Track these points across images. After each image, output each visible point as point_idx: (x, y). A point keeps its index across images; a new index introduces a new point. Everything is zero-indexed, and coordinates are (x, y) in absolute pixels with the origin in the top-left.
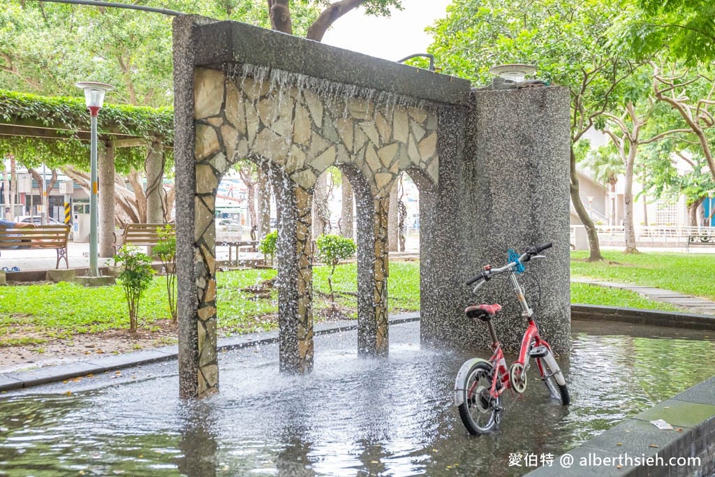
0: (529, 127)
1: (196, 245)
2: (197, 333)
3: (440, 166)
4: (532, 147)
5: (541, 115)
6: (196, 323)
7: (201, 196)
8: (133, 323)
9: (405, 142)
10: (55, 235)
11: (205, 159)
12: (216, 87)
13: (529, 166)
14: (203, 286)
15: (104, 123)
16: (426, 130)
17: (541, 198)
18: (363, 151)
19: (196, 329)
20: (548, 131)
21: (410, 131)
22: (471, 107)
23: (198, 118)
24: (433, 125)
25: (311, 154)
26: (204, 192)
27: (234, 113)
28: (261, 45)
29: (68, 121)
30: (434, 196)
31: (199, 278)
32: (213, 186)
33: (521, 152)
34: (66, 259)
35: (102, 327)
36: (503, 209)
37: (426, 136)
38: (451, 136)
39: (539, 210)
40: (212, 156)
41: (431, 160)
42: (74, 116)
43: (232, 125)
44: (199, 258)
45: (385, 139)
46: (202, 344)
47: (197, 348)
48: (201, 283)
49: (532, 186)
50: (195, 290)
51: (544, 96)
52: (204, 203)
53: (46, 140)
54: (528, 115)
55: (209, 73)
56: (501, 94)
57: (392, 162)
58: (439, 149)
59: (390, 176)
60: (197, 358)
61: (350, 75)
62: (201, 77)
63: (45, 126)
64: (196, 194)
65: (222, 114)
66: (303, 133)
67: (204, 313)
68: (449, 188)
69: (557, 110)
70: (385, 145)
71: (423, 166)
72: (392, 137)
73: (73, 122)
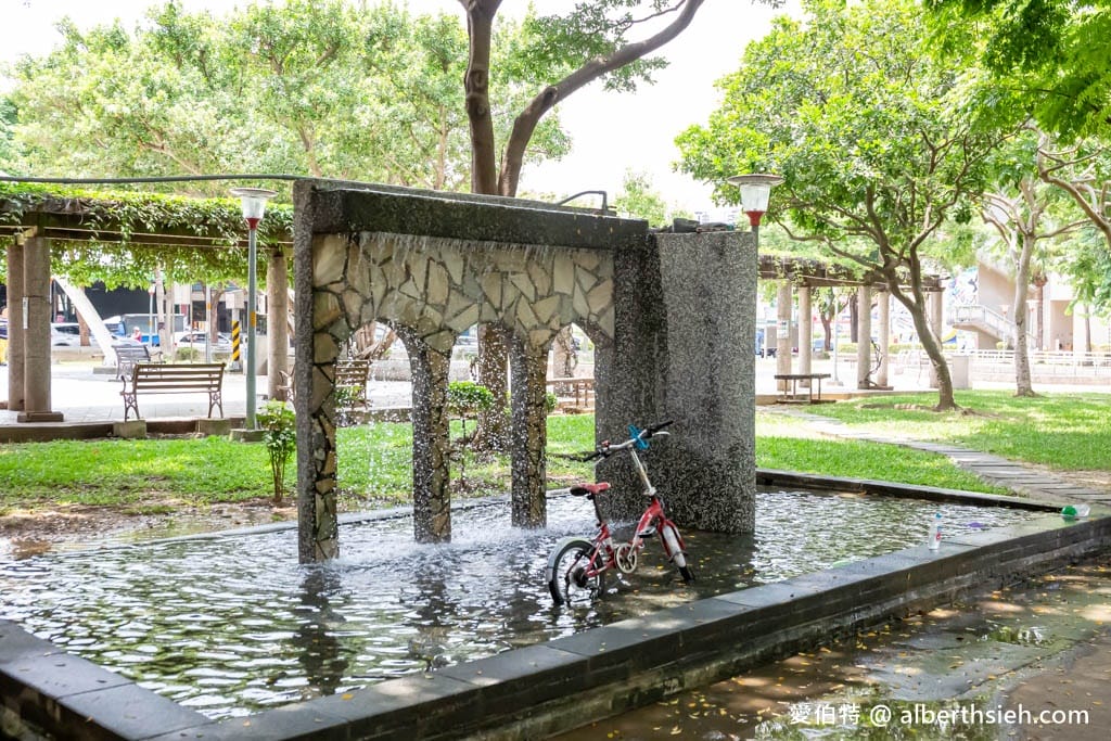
0: (708, 277)
1: (315, 416)
2: (315, 506)
3: (616, 317)
4: (710, 299)
5: (720, 264)
6: (314, 496)
7: (319, 366)
8: (277, 490)
9: (569, 293)
10: (207, 376)
11: (325, 326)
12: (336, 253)
13: (708, 321)
14: (322, 457)
15: (270, 230)
16: (597, 277)
17: (720, 358)
18: (513, 308)
19: (314, 502)
20: (728, 282)
21: (577, 280)
22: (649, 252)
23: (317, 285)
24: (607, 270)
25: (449, 313)
26: (324, 361)
27: (356, 277)
28: (379, 211)
29: (225, 229)
30: (610, 352)
31: (317, 449)
32: (333, 354)
33: (699, 306)
34: (220, 406)
35: (246, 495)
36: (681, 369)
37: (596, 285)
38: (628, 284)
39: (717, 371)
40: (332, 323)
41: (603, 311)
42: (234, 222)
43: (354, 290)
44: (319, 430)
45: (543, 290)
46: (320, 517)
47: (314, 522)
48: (319, 454)
49: (710, 344)
50: (313, 462)
51: (723, 243)
52: (325, 374)
53: (202, 249)
54: (706, 264)
55: (329, 238)
56: (679, 237)
57: (553, 316)
58: (615, 299)
59: (549, 333)
60: (316, 531)
61: (487, 231)
62: (322, 244)
63: (197, 235)
64: (314, 364)
65: (344, 279)
66: (438, 291)
67: (323, 486)
68: (626, 342)
69: (738, 258)
70: (542, 298)
71: (593, 319)
72: (551, 289)
73: (233, 230)
